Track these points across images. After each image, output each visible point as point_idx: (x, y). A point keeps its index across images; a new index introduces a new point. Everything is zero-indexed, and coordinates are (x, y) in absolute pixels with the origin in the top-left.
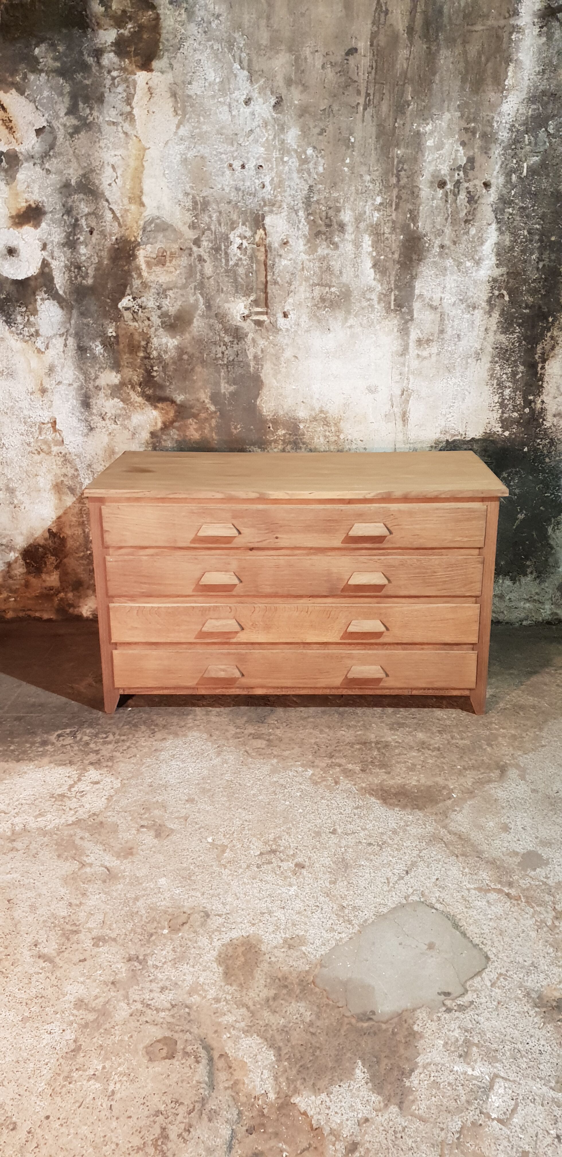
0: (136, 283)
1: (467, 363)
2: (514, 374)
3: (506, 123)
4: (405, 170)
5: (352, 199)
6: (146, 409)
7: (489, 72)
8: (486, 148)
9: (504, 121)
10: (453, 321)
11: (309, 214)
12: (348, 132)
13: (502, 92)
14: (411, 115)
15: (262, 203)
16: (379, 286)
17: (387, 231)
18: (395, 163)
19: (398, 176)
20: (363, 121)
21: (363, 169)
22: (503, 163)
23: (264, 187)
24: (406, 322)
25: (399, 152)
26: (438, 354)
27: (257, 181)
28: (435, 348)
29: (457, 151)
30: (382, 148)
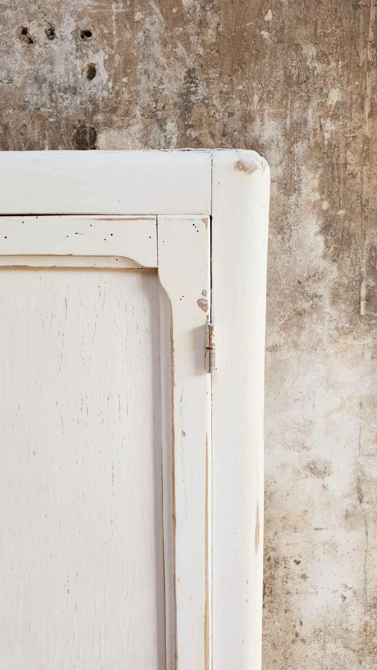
5: (278, 96)
15: (90, 107)
16: (334, 268)
17: (352, 158)
27: (78, 62)
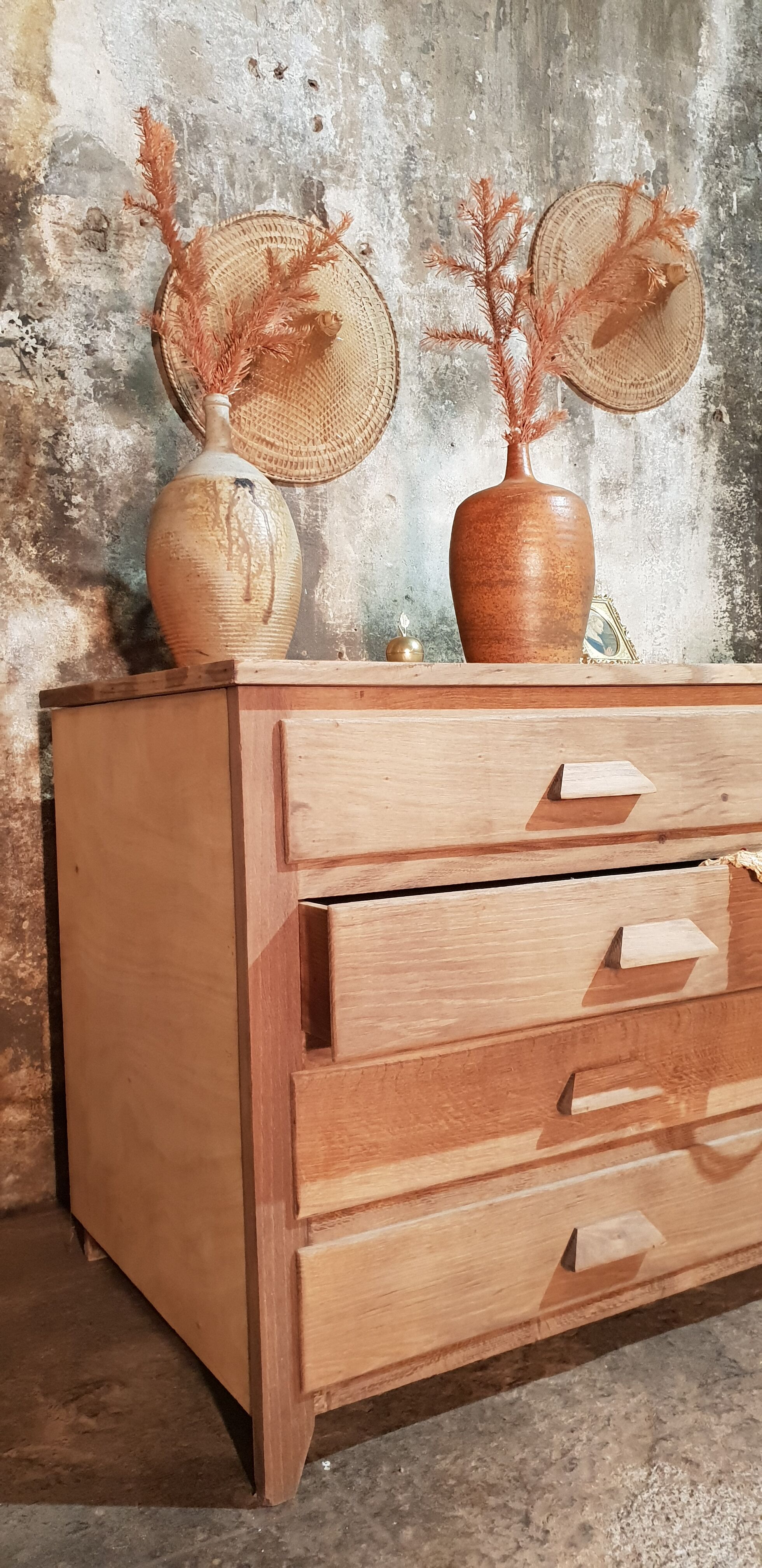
0: (32, 282)
1: (679, 534)
2: (746, 557)
3: (704, 118)
4: (567, 159)
6: (50, 603)
7: (676, 28)
8: (681, 154)
9: (701, 115)
10: (653, 451)
11: (409, 202)
12: (471, 61)
13: (696, 66)
14: (570, 61)
18: (551, 141)
19: (556, 166)
20: (496, 49)
21: (499, 139)
22: (705, 184)
23: (319, 127)
24: (583, 446)
25: (556, 123)
26: (635, 513)
28: (630, 500)
29: (641, 145)
30: (529, 105)
